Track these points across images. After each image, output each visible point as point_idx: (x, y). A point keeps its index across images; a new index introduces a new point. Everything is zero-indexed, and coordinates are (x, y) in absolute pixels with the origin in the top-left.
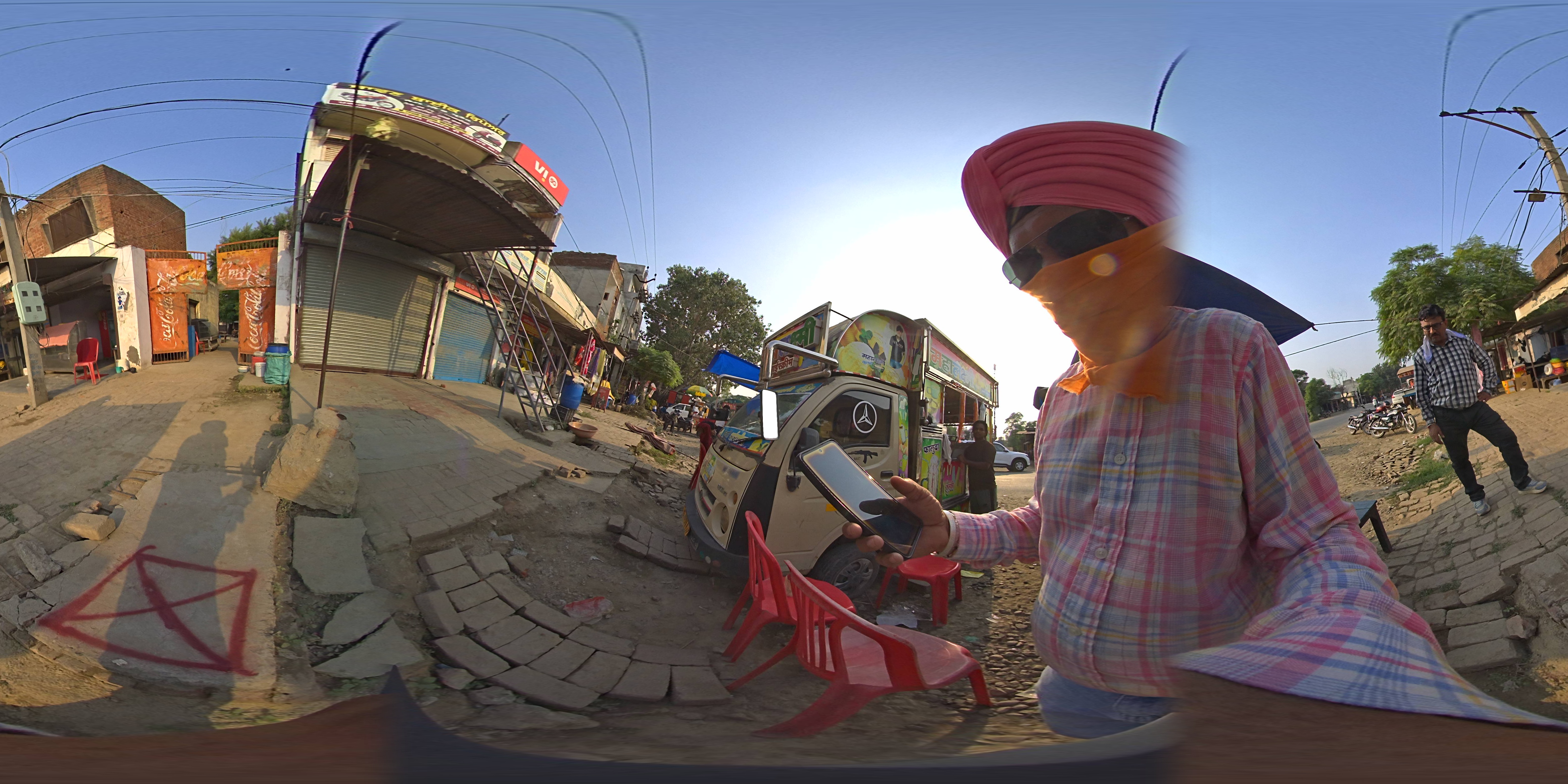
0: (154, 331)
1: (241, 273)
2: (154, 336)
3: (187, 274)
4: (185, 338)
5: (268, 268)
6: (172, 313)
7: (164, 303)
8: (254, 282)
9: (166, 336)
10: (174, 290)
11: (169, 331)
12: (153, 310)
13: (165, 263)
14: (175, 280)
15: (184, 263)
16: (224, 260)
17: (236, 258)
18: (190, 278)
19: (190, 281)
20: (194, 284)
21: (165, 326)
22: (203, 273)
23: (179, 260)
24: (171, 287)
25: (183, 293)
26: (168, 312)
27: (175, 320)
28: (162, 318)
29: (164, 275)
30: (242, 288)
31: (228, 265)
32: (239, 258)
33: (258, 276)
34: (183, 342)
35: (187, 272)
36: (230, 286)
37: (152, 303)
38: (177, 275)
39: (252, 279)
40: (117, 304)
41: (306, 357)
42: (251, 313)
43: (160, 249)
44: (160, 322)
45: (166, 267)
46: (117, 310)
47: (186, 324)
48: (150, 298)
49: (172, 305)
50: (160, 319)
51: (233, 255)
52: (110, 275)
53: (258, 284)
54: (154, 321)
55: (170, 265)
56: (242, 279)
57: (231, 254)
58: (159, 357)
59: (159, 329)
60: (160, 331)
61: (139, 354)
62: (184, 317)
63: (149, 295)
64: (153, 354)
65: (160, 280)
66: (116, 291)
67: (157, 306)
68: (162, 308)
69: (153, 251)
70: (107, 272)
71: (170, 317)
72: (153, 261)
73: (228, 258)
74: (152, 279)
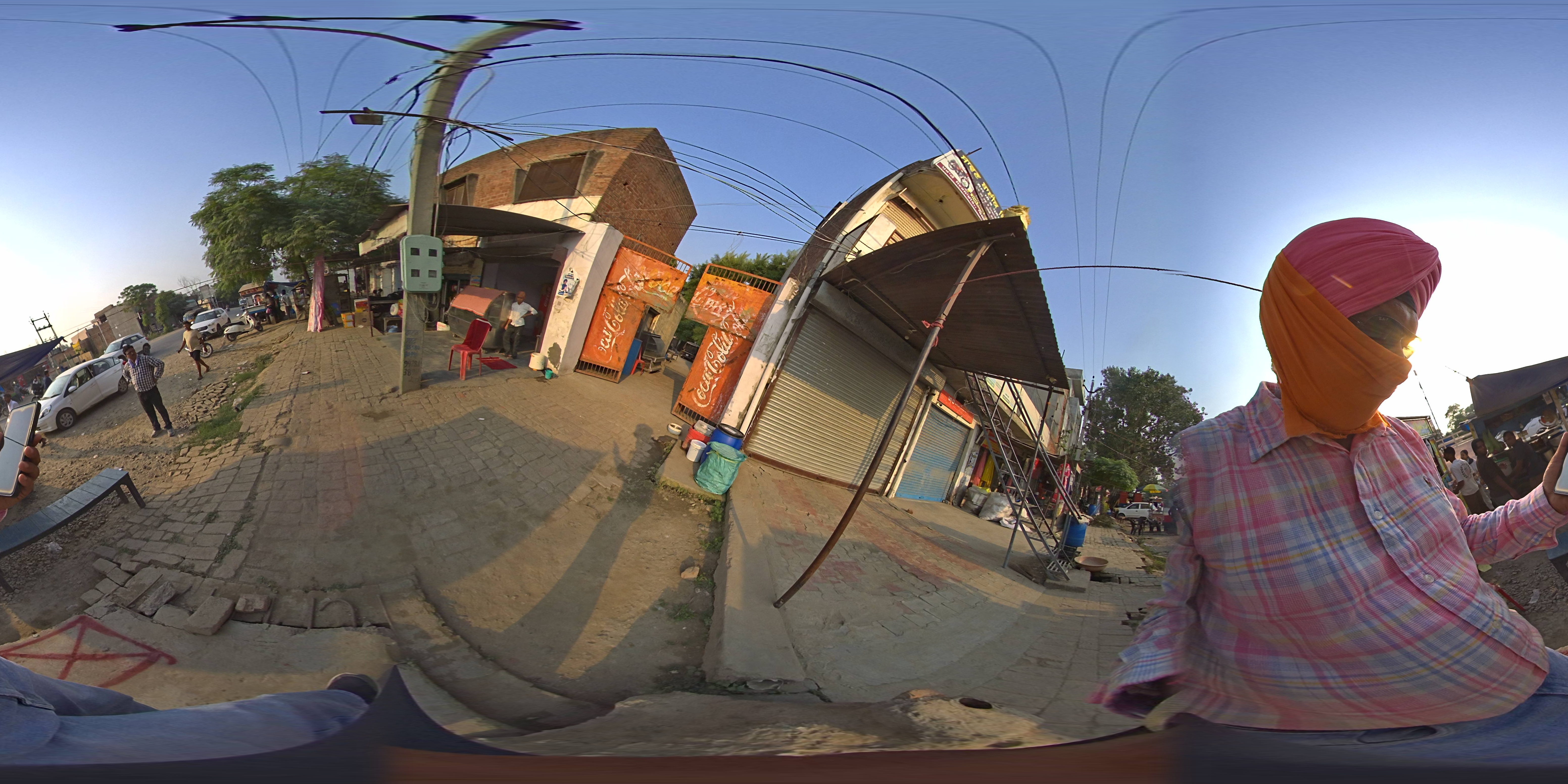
0: (591, 334)
1: (721, 309)
2: (590, 340)
3: (658, 282)
4: (624, 356)
5: (754, 315)
6: (621, 321)
7: (615, 306)
8: (731, 326)
9: (603, 344)
10: (635, 295)
11: (608, 341)
12: (600, 309)
14: (642, 284)
15: (662, 269)
16: (708, 283)
17: (723, 287)
18: (660, 288)
19: (658, 292)
20: (662, 296)
21: (607, 334)
22: (677, 289)
23: (657, 263)
24: (635, 291)
25: (645, 303)
26: (616, 317)
27: (621, 330)
28: (607, 322)
29: (632, 273)
30: (713, 326)
31: (710, 292)
32: (726, 288)
33: (737, 320)
34: (619, 359)
35: (660, 280)
36: (700, 317)
37: (603, 300)
38: (647, 278)
39: (730, 321)
40: (560, 287)
41: (757, 446)
42: (710, 360)
43: (641, 241)
44: (602, 326)
45: (639, 264)
46: (557, 294)
47: (634, 335)
48: (602, 295)
49: (626, 312)
50: (605, 323)
51: (722, 282)
52: (567, 250)
53: (733, 330)
54: (596, 322)
55: (645, 264)
56: (719, 315)
57: (720, 281)
58: (582, 365)
59: (598, 333)
60: (598, 337)
61: (562, 356)
62: (633, 330)
63: (602, 289)
64: (579, 360)
65: (624, 277)
66: (565, 272)
67: (607, 307)
68: (612, 310)
69: (632, 239)
70: (564, 245)
71: (617, 324)
72: (627, 252)
73: (715, 282)
74: (616, 271)
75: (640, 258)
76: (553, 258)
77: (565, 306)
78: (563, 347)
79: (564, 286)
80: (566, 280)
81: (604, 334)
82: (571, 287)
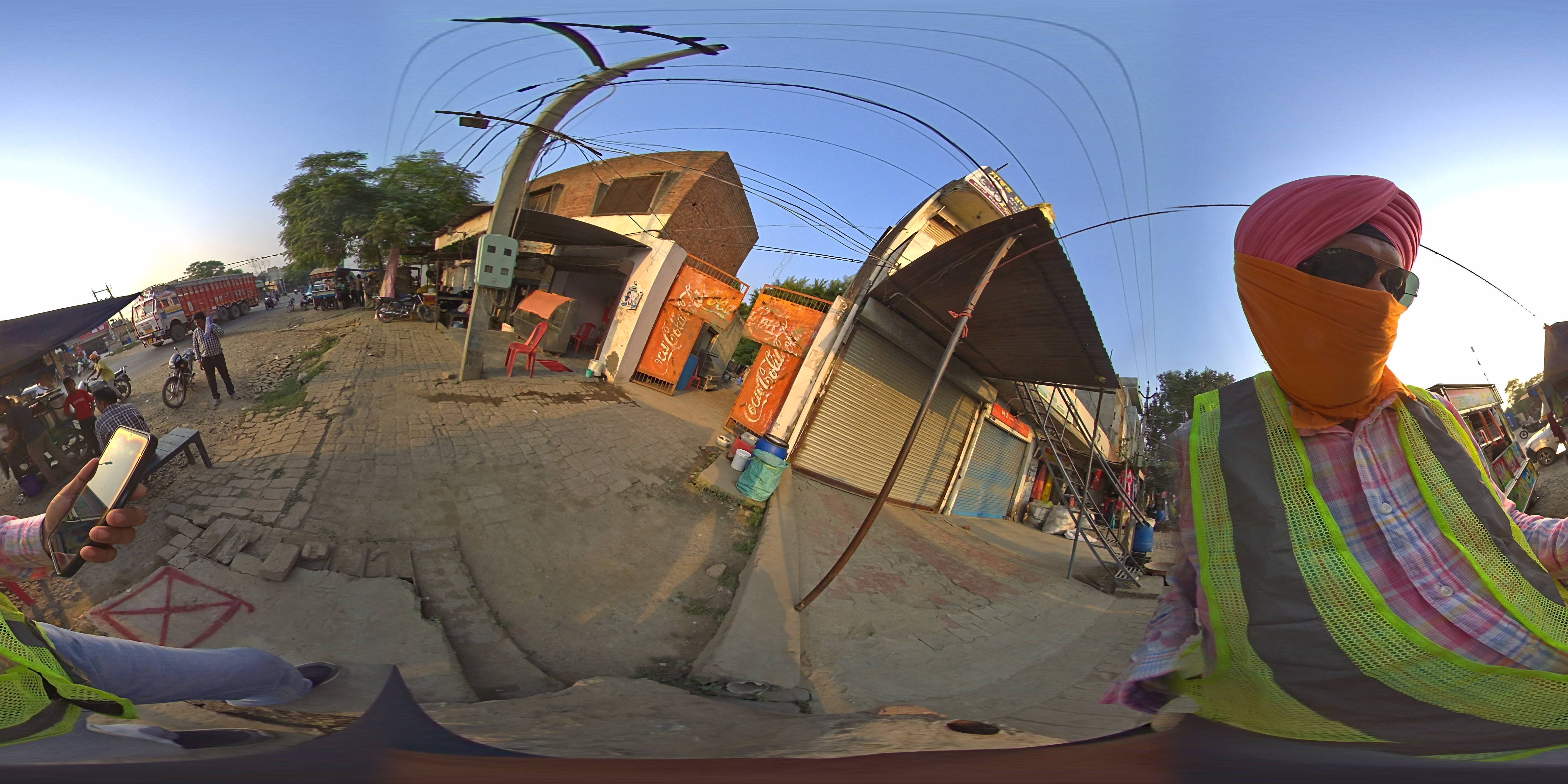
0: (649, 346)
1: (774, 327)
2: (648, 351)
3: (717, 300)
4: (679, 370)
5: (805, 332)
6: (679, 336)
7: (675, 321)
8: (783, 343)
9: (659, 357)
10: (693, 311)
11: (665, 354)
12: (660, 322)
13: (701, 277)
14: (700, 301)
15: (722, 288)
16: (764, 303)
17: (777, 307)
18: (718, 306)
19: (716, 310)
20: (719, 314)
21: (665, 347)
22: (734, 308)
23: (718, 282)
24: (694, 307)
25: (702, 319)
26: (675, 332)
27: (678, 345)
28: (665, 335)
29: (693, 290)
30: (766, 344)
31: (766, 312)
32: (780, 308)
33: (789, 338)
34: (674, 373)
35: (719, 298)
36: (755, 336)
37: (663, 314)
38: (706, 296)
39: (783, 339)
40: (623, 299)
41: (806, 461)
42: (762, 377)
43: (704, 260)
44: (661, 339)
45: (700, 282)
46: (620, 305)
47: (690, 351)
48: (663, 309)
49: (684, 327)
50: (663, 336)
51: (776, 302)
52: (634, 264)
53: (785, 347)
54: (655, 335)
55: (705, 282)
56: (772, 333)
57: (775, 301)
58: (639, 376)
59: (656, 346)
60: (656, 350)
61: (619, 364)
62: (690, 345)
63: (663, 304)
64: (636, 371)
65: (684, 293)
66: (630, 284)
67: (667, 321)
68: (670, 324)
69: (695, 258)
70: (632, 259)
71: (674, 338)
72: (688, 269)
73: (770, 302)
74: (677, 287)
75: (701, 276)
76: (620, 270)
77: (626, 317)
78: (621, 356)
79: (627, 298)
80: (630, 292)
81: (662, 347)
82: (633, 299)
